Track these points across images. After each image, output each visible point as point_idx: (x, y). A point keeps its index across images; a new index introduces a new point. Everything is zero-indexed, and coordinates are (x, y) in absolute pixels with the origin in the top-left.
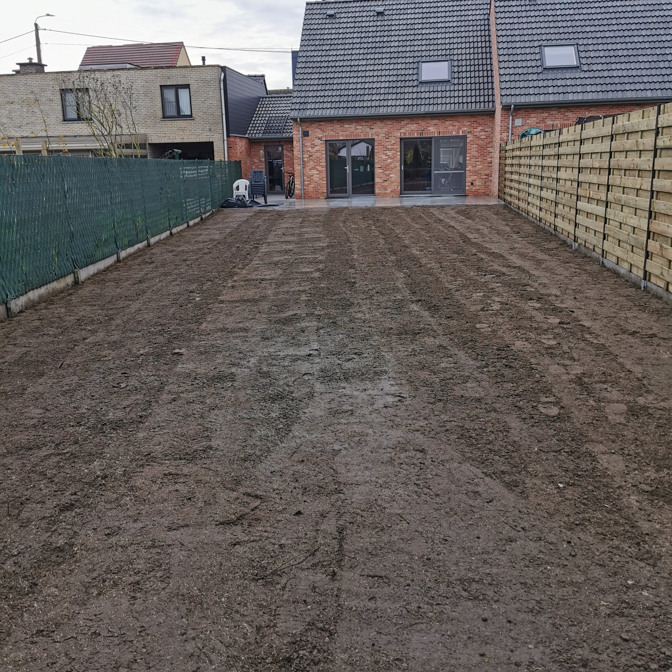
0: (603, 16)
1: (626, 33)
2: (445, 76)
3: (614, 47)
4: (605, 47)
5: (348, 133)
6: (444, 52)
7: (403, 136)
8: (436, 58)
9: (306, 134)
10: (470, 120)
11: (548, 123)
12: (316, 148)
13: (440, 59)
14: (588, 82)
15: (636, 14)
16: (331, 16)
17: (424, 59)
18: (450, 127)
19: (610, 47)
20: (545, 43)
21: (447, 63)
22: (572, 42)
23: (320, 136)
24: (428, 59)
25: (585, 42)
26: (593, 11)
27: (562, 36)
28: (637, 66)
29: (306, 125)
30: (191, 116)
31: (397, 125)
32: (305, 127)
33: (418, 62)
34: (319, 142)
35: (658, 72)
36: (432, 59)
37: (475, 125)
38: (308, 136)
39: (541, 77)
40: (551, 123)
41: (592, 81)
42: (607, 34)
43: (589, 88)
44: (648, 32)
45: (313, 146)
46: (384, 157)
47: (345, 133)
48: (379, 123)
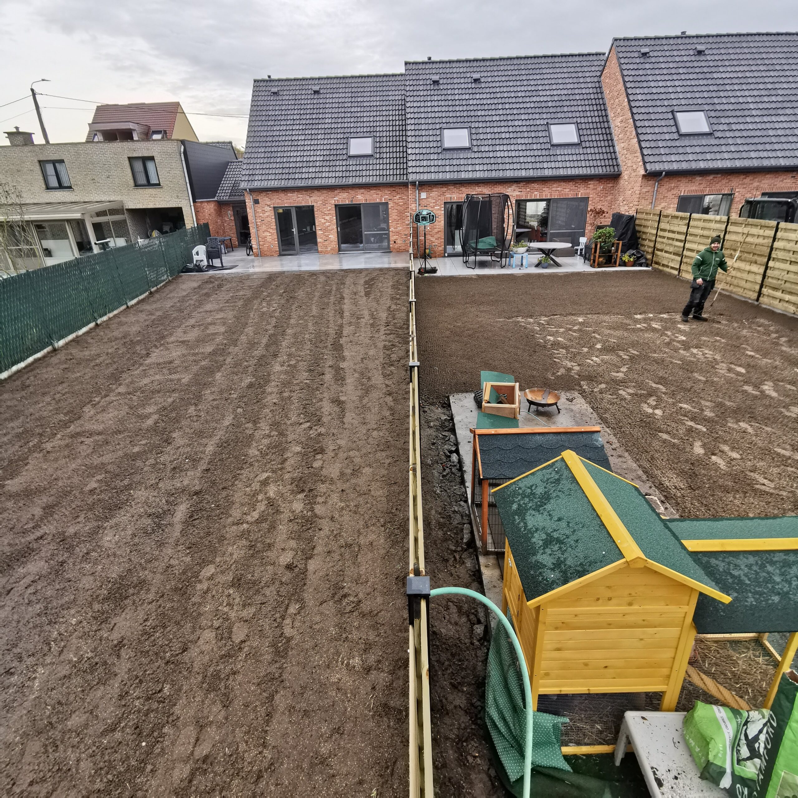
0: (492, 101)
1: (509, 118)
2: (369, 151)
3: (499, 130)
4: (492, 130)
5: (291, 201)
6: (368, 129)
7: (337, 203)
8: (361, 135)
9: (256, 202)
10: (390, 189)
11: (447, 196)
12: (267, 214)
13: (365, 135)
14: (477, 161)
15: (518, 100)
16: (275, 93)
17: (352, 135)
18: (375, 196)
19: (496, 130)
20: (445, 126)
21: (370, 139)
22: (466, 125)
23: (269, 203)
24: (355, 135)
25: (477, 125)
26: (484, 96)
27: (459, 120)
28: (516, 147)
29: (256, 194)
30: (159, 184)
31: (331, 194)
32: (255, 196)
33: (347, 138)
34: (269, 208)
35: (532, 153)
36: (358, 135)
37: (394, 193)
38: (258, 203)
39: (440, 156)
40: (450, 196)
41: (481, 161)
42: (494, 118)
43: (477, 167)
44: (526, 117)
45: (264, 212)
46: (323, 221)
47: (288, 201)
48: (316, 192)
